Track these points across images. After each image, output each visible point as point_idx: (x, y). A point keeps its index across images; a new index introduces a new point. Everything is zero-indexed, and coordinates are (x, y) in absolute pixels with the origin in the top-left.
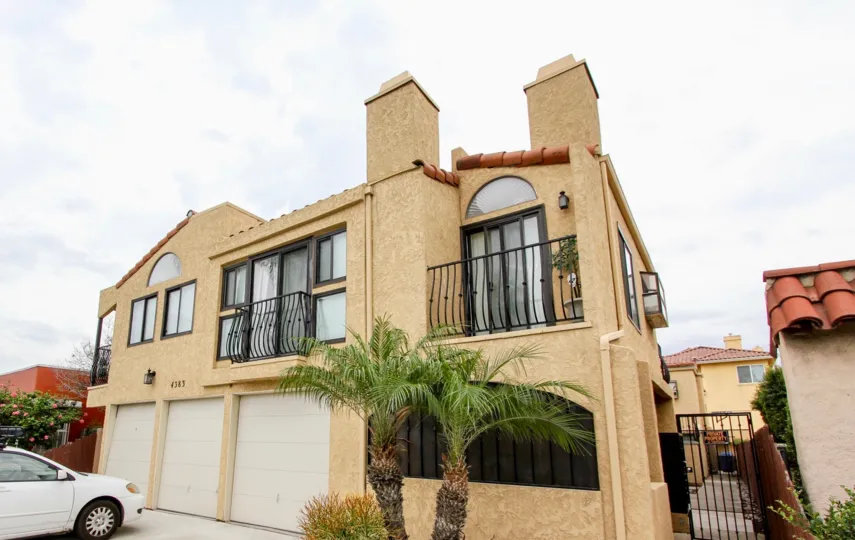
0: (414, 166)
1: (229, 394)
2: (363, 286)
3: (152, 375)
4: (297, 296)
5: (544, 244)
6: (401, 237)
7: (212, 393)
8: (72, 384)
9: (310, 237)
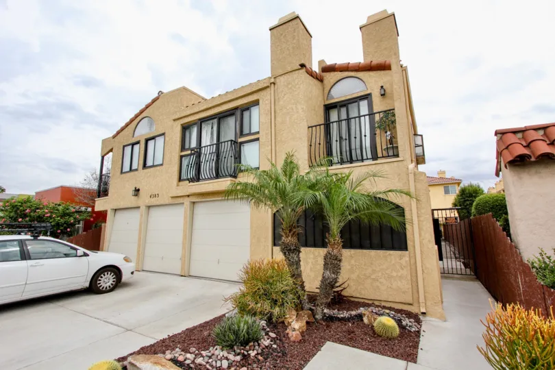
0: (300, 67)
1: (187, 201)
2: (270, 137)
3: (137, 191)
4: (229, 143)
5: (371, 114)
6: (292, 109)
7: (176, 201)
8: (84, 197)
9: (236, 108)
